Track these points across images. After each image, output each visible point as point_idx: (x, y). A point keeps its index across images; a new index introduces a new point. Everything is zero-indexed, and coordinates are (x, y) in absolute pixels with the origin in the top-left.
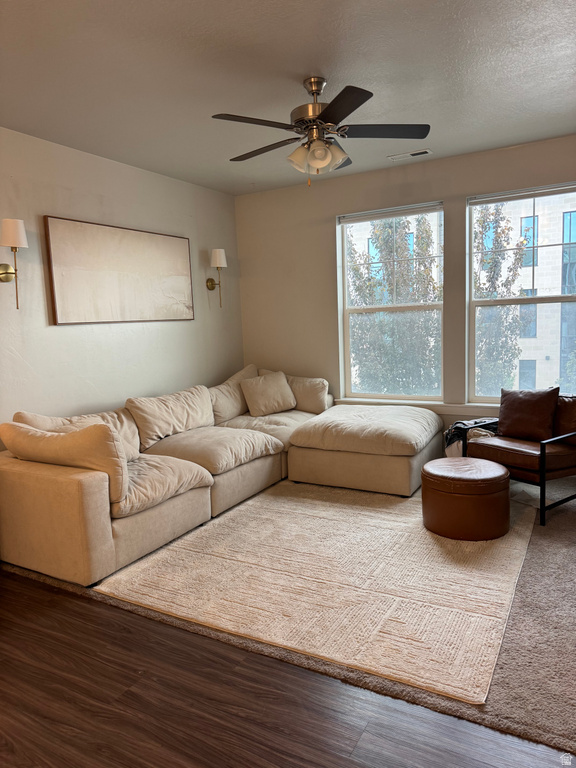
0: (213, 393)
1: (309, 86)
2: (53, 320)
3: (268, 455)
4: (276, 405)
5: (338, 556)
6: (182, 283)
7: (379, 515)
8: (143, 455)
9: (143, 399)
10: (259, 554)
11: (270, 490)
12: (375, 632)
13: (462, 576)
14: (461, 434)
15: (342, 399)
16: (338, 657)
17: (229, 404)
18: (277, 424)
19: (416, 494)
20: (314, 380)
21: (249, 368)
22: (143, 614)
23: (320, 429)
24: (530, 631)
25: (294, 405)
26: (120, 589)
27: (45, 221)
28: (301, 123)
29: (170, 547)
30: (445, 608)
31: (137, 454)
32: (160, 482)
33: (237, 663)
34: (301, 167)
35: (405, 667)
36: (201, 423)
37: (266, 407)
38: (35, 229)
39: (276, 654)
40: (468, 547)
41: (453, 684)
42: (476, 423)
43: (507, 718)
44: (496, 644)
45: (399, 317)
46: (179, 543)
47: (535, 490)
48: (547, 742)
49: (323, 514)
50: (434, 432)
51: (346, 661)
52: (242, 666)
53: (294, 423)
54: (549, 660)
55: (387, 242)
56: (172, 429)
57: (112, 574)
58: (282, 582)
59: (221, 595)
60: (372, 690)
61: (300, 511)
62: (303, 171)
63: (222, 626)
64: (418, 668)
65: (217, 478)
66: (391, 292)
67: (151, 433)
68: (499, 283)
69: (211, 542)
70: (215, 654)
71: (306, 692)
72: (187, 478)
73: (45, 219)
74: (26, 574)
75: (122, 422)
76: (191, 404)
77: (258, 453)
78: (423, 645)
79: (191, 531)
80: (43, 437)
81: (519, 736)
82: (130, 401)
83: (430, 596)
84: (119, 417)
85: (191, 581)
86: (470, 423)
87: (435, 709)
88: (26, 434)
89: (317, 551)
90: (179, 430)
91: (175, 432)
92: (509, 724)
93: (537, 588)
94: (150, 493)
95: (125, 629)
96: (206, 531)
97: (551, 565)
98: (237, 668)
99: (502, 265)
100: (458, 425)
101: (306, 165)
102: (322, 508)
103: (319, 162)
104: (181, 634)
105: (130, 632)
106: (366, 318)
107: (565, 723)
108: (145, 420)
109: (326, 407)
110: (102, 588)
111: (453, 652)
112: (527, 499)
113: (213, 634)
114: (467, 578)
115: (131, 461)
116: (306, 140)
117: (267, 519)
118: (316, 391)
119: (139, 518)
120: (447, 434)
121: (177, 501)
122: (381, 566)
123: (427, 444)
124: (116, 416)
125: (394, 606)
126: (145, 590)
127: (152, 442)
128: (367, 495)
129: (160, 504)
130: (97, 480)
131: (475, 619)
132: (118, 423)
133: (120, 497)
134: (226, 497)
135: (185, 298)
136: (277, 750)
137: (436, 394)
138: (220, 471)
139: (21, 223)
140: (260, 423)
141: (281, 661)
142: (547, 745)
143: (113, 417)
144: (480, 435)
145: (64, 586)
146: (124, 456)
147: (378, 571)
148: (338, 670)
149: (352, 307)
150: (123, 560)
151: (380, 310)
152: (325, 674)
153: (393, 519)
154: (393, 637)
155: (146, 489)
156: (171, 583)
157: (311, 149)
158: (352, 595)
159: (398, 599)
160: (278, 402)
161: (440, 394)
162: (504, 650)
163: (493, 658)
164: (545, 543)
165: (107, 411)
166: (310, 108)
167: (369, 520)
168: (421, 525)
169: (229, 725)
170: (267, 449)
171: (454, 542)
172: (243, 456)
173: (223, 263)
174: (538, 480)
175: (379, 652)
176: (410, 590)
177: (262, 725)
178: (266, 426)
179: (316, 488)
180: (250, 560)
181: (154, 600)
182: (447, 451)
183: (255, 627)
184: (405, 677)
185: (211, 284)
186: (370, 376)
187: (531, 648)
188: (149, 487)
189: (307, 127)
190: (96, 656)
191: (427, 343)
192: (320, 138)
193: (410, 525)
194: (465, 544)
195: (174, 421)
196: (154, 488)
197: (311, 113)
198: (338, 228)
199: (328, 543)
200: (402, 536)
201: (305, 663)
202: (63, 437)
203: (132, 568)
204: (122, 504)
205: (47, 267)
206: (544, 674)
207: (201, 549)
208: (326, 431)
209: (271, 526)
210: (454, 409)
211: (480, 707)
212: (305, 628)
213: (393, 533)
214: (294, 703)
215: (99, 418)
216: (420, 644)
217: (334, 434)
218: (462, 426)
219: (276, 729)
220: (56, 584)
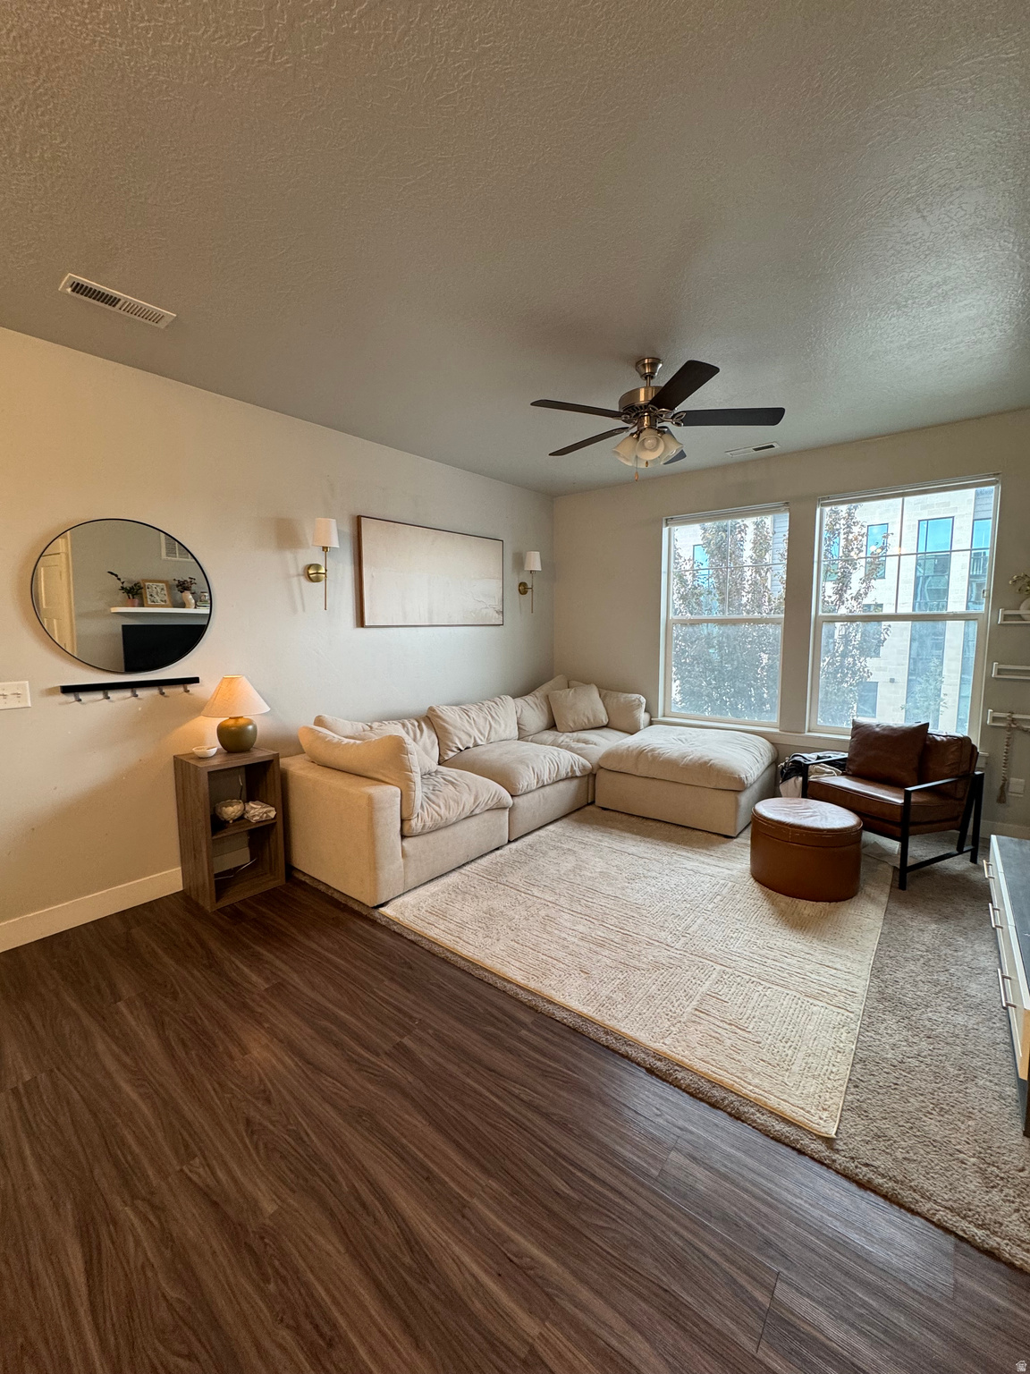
0: (519, 704)
1: (641, 368)
2: (361, 621)
3: (574, 777)
4: (586, 721)
5: (648, 904)
6: (494, 587)
7: (697, 856)
8: (441, 768)
9: (445, 707)
10: (557, 891)
11: (574, 816)
12: (689, 1009)
13: (799, 947)
14: (801, 769)
15: (660, 718)
16: (643, 1037)
17: (534, 717)
18: (586, 742)
19: (743, 835)
20: (630, 695)
21: (559, 679)
22: (426, 947)
23: (634, 753)
24: (892, 1037)
25: (605, 723)
26: (406, 914)
27: (358, 521)
28: (630, 411)
29: (462, 871)
30: (780, 989)
31: (434, 766)
32: (454, 801)
33: (523, 1025)
34: (627, 460)
35: (727, 1064)
36: (504, 737)
37: (574, 722)
38: (348, 529)
39: (570, 1020)
40: (807, 908)
41: (791, 1100)
42: (819, 758)
43: (867, 1165)
44: (847, 1050)
45: (730, 630)
46: (473, 866)
47: (895, 846)
48: (928, 1216)
49: (633, 850)
50: (767, 764)
51: (652, 1044)
52: (530, 1030)
53: (606, 742)
54: (923, 1084)
55: (720, 547)
56: (473, 741)
57: (400, 896)
58: (581, 928)
59: (511, 935)
60: (684, 1090)
61: (606, 844)
62: (629, 464)
63: (510, 975)
64: (744, 1069)
65: (516, 799)
66: (722, 601)
67: (450, 744)
68: (846, 596)
69: (507, 869)
70: (501, 1009)
71: (603, 1080)
72: (484, 798)
73: (359, 518)
74: (315, 885)
75: (421, 731)
76: (494, 715)
77: (563, 774)
78: (751, 1036)
79: (486, 854)
80: (339, 744)
81: (885, 1197)
82: (431, 709)
83: (759, 969)
84: (419, 726)
85: (481, 914)
86: (812, 757)
87: (766, 1133)
88: (323, 739)
89: (623, 895)
90: (480, 742)
91: (476, 745)
92: (871, 1175)
93: (899, 975)
94: (443, 811)
95: (406, 963)
96: (501, 856)
97: (918, 946)
98: (524, 1032)
99: (853, 576)
100: (796, 758)
101: (634, 457)
102: (631, 842)
103: (648, 452)
104: (465, 979)
105: (411, 968)
106: (691, 630)
107: (953, 1189)
108: (445, 730)
109: (642, 727)
110: (387, 911)
111: (790, 1052)
112: (883, 855)
113: (500, 984)
114: (806, 950)
115: (427, 775)
116: (635, 429)
117: (569, 850)
118: (631, 708)
119: (431, 837)
120: (783, 768)
121: (473, 822)
122: (698, 921)
123: (758, 778)
124: (416, 724)
125: (714, 976)
126: (432, 919)
127: (451, 754)
128: (685, 832)
129: (454, 823)
130: (388, 795)
131: (818, 1008)
132: (418, 731)
133: (411, 815)
134: (525, 819)
135: (497, 604)
136: (564, 1157)
137: (770, 720)
138: (520, 793)
139: (333, 522)
140: (568, 740)
141: (574, 1031)
142: (927, 1219)
143: (413, 725)
144: (824, 772)
145: (350, 903)
146: (418, 770)
147: (695, 927)
148: (643, 1055)
149: (675, 617)
150: (412, 881)
151: (708, 621)
152: (626, 1057)
153: (714, 863)
154: (711, 1019)
155: (439, 807)
156: (460, 914)
157: (641, 439)
158: (663, 956)
159: (718, 967)
160: (588, 718)
161: (775, 719)
162: (858, 1060)
163: (845, 1070)
164: (906, 913)
165: (408, 718)
166: (642, 392)
167: (685, 861)
168: (748, 874)
169: (508, 1109)
170: (573, 771)
171: (789, 900)
172: (546, 778)
173: (538, 567)
174: (899, 835)
175: (694, 1038)
176: (734, 958)
177: (547, 1116)
178: (574, 745)
179: (625, 817)
180: (547, 897)
181: (439, 933)
182: (782, 788)
183: (547, 982)
184: (727, 1079)
185: (523, 588)
186: (693, 693)
187: (896, 1063)
188: (442, 806)
189: (637, 414)
190: (374, 993)
191: (759, 659)
192: (651, 426)
193: (734, 872)
194: (802, 903)
195: (475, 733)
196: (448, 807)
197: (642, 398)
198: (665, 530)
199: (637, 886)
200: (725, 885)
201: (603, 1038)
202: (359, 745)
203: (421, 891)
204: (413, 822)
205: (358, 568)
206: (917, 1105)
207: (495, 876)
208: (640, 755)
209: (571, 858)
210: (791, 739)
211: (829, 1142)
212: (605, 992)
213: (714, 881)
214: (587, 1092)
215: (399, 726)
216: (746, 1035)
217: (650, 759)
218: (802, 760)
219: (563, 1126)
220: (342, 900)
